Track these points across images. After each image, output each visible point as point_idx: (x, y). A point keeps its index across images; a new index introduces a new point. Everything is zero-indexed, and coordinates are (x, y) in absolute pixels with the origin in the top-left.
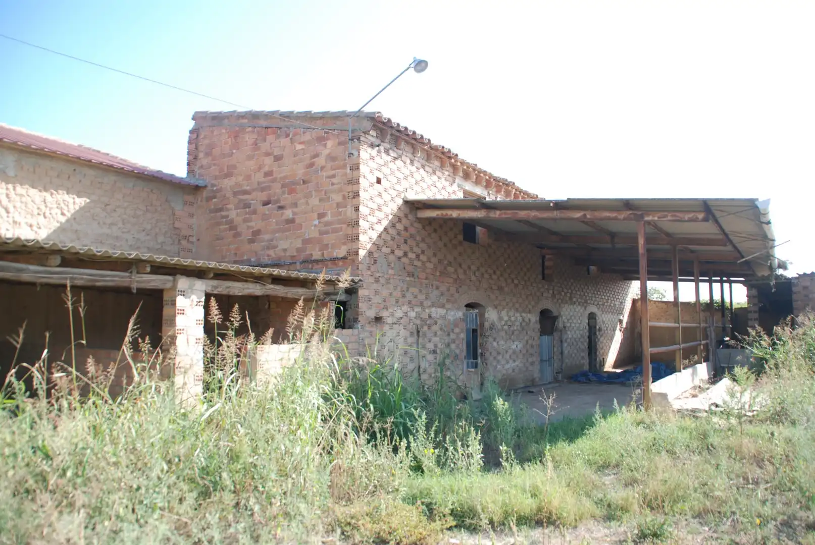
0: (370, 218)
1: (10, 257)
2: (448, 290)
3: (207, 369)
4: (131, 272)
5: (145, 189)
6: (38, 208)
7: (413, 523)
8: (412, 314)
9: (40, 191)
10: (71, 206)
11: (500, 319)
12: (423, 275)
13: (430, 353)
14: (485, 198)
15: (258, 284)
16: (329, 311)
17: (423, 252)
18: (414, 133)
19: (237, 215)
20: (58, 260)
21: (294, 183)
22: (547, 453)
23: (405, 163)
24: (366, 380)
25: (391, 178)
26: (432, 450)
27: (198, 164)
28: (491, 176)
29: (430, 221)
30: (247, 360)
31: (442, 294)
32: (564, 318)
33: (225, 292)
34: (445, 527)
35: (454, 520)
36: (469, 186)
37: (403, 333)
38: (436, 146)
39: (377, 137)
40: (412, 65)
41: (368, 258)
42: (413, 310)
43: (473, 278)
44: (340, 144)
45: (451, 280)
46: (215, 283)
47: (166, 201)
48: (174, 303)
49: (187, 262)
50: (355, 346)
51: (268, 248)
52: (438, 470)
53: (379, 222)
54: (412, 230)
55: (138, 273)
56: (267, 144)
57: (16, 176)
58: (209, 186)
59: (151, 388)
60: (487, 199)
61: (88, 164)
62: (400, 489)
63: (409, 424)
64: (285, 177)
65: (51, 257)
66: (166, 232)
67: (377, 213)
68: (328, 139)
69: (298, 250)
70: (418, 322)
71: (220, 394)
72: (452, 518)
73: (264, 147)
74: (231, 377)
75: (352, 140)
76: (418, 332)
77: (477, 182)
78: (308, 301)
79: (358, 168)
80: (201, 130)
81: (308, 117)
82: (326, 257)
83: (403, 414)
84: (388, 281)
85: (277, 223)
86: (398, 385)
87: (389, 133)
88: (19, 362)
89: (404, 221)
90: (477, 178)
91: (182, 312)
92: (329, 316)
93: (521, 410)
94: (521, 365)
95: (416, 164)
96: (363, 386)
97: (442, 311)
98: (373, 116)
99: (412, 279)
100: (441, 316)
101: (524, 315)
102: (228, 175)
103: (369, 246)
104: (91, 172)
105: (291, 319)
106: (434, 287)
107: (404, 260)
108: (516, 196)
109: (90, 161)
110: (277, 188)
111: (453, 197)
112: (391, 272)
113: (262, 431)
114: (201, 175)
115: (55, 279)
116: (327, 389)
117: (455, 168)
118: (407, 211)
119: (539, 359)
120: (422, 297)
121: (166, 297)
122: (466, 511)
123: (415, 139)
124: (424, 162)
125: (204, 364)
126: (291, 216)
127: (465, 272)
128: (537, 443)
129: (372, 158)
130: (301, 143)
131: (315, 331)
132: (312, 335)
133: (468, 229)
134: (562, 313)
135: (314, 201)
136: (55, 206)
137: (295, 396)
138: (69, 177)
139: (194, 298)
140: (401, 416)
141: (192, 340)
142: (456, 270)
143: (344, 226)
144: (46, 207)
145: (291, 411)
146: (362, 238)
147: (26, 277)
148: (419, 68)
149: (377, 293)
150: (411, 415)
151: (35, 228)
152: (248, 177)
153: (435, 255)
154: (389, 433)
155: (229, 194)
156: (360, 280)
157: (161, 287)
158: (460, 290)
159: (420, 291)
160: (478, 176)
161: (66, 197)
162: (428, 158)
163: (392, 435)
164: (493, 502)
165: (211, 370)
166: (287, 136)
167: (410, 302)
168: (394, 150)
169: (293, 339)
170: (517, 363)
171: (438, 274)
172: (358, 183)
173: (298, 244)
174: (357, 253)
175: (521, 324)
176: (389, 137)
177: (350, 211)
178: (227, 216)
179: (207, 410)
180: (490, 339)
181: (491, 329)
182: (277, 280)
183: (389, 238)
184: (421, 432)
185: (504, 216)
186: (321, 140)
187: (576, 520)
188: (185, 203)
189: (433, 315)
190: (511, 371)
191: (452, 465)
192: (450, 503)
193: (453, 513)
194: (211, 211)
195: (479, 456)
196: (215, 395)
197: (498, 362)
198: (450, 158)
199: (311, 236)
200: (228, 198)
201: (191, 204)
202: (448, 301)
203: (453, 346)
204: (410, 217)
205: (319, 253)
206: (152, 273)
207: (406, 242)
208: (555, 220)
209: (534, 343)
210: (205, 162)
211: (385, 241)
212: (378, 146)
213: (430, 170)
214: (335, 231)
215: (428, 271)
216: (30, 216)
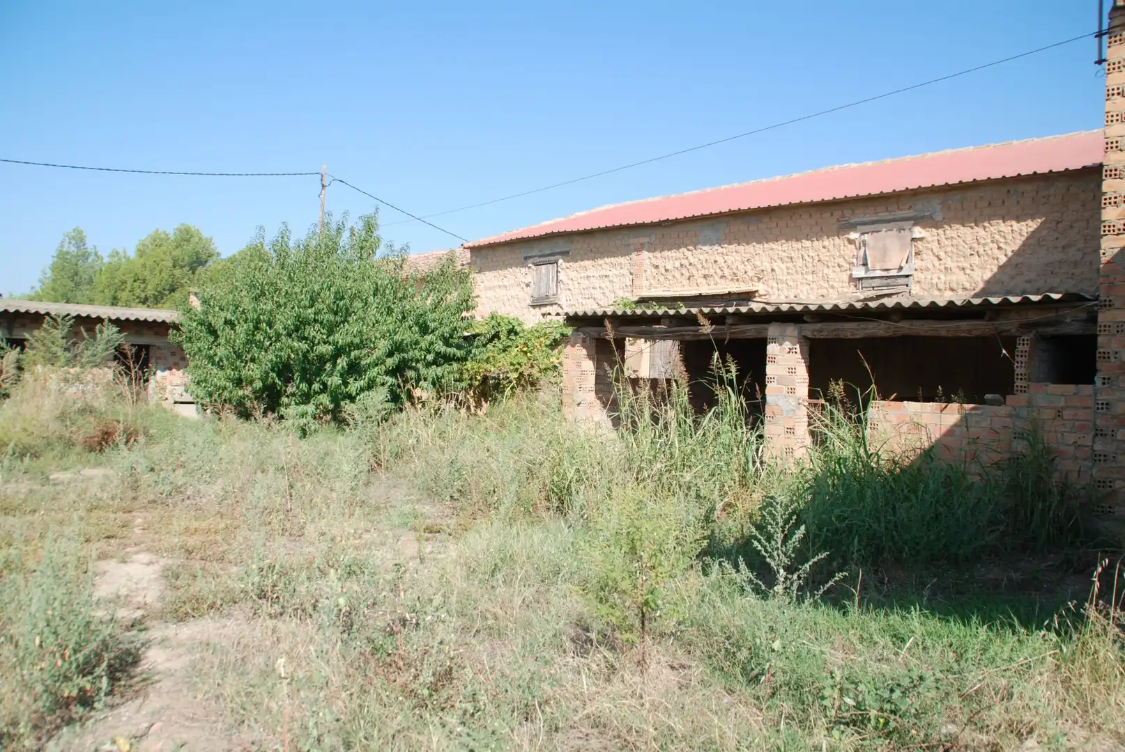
6: (971, 248)
9: (972, 227)
57: (944, 218)
91: (774, 360)
136: (989, 240)
138: (1004, 202)
139: (786, 345)
144: (979, 244)
151: (968, 271)
161: (1002, 226)
206: (747, 323)
216: (962, 259)
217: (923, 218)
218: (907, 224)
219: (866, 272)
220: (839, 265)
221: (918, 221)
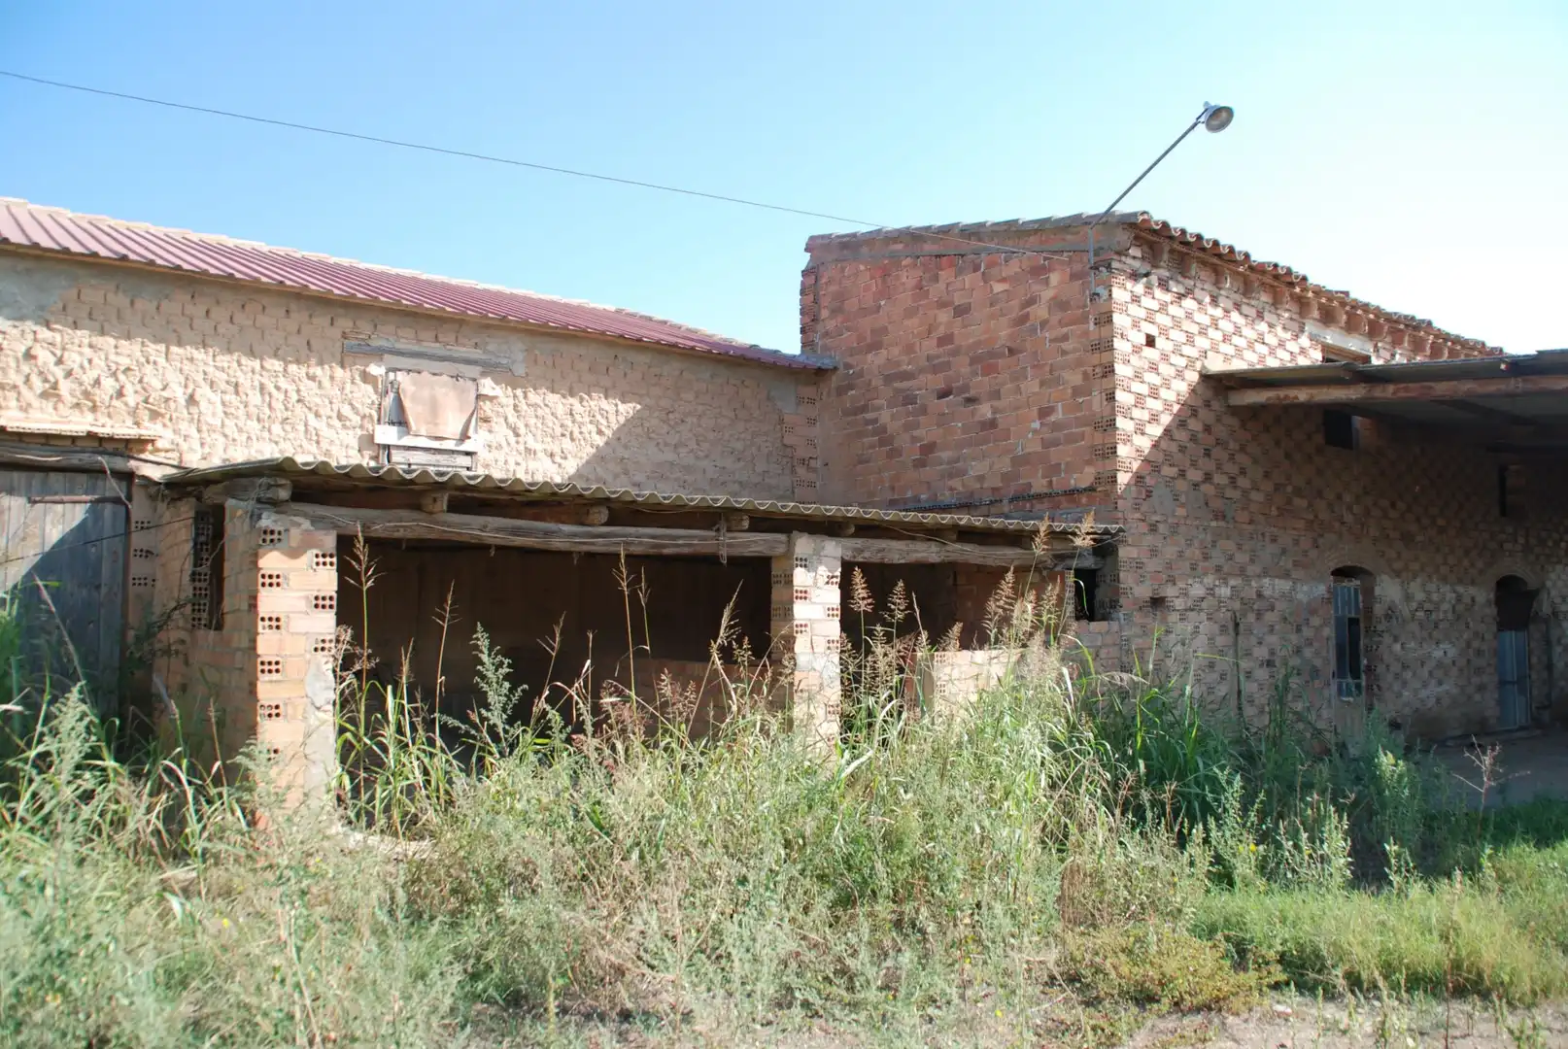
0: (1137, 413)
1: (531, 511)
2: (1296, 542)
3: (847, 694)
4: (718, 530)
5: (732, 381)
6: (562, 426)
7: (1206, 971)
8: (1224, 592)
9: (564, 397)
10: (612, 418)
11: (1408, 598)
12: (1244, 517)
13: (1261, 665)
14: (1367, 359)
15: (933, 544)
16: (1060, 592)
17: (1243, 472)
18: (1216, 243)
19: (893, 417)
20: (603, 514)
21: (993, 354)
22: (1486, 863)
23: (1200, 303)
24: (1134, 718)
25: (1174, 334)
26: (1252, 847)
27: (820, 327)
28: (1378, 312)
29: (1254, 412)
30: (916, 678)
31: (1284, 552)
32: (1553, 593)
33: (876, 559)
34: (1265, 981)
35: (1285, 970)
36: (1333, 337)
37: (1206, 627)
38: (1262, 265)
39: (1143, 258)
40: (1202, 119)
41: (1133, 488)
42: (1226, 584)
43: (1348, 518)
44: (1074, 277)
45: (1301, 524)
46: (859, 543)
47: (768, 398)
48: (789, 581)
49: (810, 509)
50: (1114, 652)
51: (951, 476)
52: (1261, 883)
53: (1154, 418)
54: (1220, 431)
55: (729, 530)
56: (941, 285)
57: (526, 375)
58: (841, 367)
59: (754, 726)
60: (1375, 361)
61: (638, 344)
62: (1185, 910)
63: (1210, 797)
64: (978, 344)
65: (595, 510)
66: (770, 454)
67: (1151, 403)
68: (1050, 270)
69: (1005, 477)
70: (1237, 605)
71: (869, 737)
72: (1279, 967)
73: (936, 290)
74: (889, 706)
75: (1096, 268)
76: (1237, 625)
77: (1351, 327)
78: (1021, 571)
79: (1110, 321)
80: (822, 268)
81: (1012, 231)
82: (1058, 487)
83: (1201, 780)
84: (1174, 529)
85: (965, 430)
86: (1191, 725)
87: (1167, 248)
88: (551, 681)
89: (1203, 413)
90: (1349, 319)
91: (804, 596)
92: (1060, 600)
93: (1437, 776)
94: (1455, 691)
95: (1223, 302)
96: (1127, 728)
97: (1284, 585)
98: (1133, 220)
99: (1222, 524)
100: (1283, 595)
101: (1460, 589)
102: (875, 346)
103: (1135, 465)
104: (643, 359)
105: (992, 606)
106: (1267, 539)
107: (1207, 488)
108: (1436, 351)
109: (640, 340)
110: (962, 367)
111: (1303, 361)
112: (1181, 512)
113: (941, 801)
114: (825, 348)
115: (599, 546)
116: (1060, 731)
117: (1302, 304)
118: (1209, 394)
119: (1496, 679)
120: (1242, 558)
121: (776, 570)
122: (1308, 957)
123: (1219, 256)
124: (1238, 297)
125: (842, 683)
126: (989, 415)
127: (1330, 506)
128: (1466, 842)
129: (1136, 299)
130: (1003, 280)
131: (1035, 628)
132: (1031, 635)
133: (1335, 422)
134: (1549, 584)
135: (1031, 386)
136: (587, 419)
137: (1000, 742)
139: (823, 571)
140: (1198, 784)
141: (821, 646)
142: (1310, 505)
143: (1088, 430)
144: (574, 422)
145: (993, 769)
146: (1122, 450)
147: (558, 543)
148: (1215, 123)
149: (1154, 552)
150: (1213, 781)
151: (558, 459)
152: (909, 349)
153: (1267, 475)
154: (1168, 809)
155: (877, 382)
156: (1121, 530)
157: (768, 553)
158: (1321, 541)
159: (1240, 547)
160: (1351, 316)
161: (605, 404)
162: (1247, 289)
163: (1176, 813)
164: (1363, 944)
165: (855, 695)
166: (976, 268)
167: (1218, 569)
168: (1178, 282)
169: (997, 641)
170: (1445, 687)
171: (1274, 512)
172: (1111, 348)
173: (1005, 465)
174: (1114, 480)
175: (1454, 607)
176: (1166, 256)
177: (1097, 401)
178: (876, 421)
179: (848, 763)
180: (1387, 639)
181: (1388, 617)
182: (966, 534)
183: (1174, 448)
184: (1232, 811)
185: (1402, 394)
186: (1039, 272)
187: (1534, 993)
188: (800, 401)
189: (1267, 593)
190: (1431, 702)
191: (1289, 875)
192: (1278, 941)
193: (1283, 959)
194: (846, 413)
195: (1342, 861)
196: (862, 736)
197: (1405, 684)
198: (1291, 284)
199: (1027, 450)
200: (876, 388)
201: (812, 401)
202: (1296, 564)
203: (1308, 653)
204: (1216, 405)
205: (1044, 482)
206: (751, 529)
207: (1207, 453)
208: (1511, 396)
209: (1484, 647)
210: (831, 325)
211: (1167, 455)
212: (1147, 275)
213: (1252, 312)
214: (1071, 439)
215: (1253, 507)
216: (549, 439)
217: (497, 365)
218: (474, 371)
219: (400, 438)
220: (340, 417)
221: (490, 369)
